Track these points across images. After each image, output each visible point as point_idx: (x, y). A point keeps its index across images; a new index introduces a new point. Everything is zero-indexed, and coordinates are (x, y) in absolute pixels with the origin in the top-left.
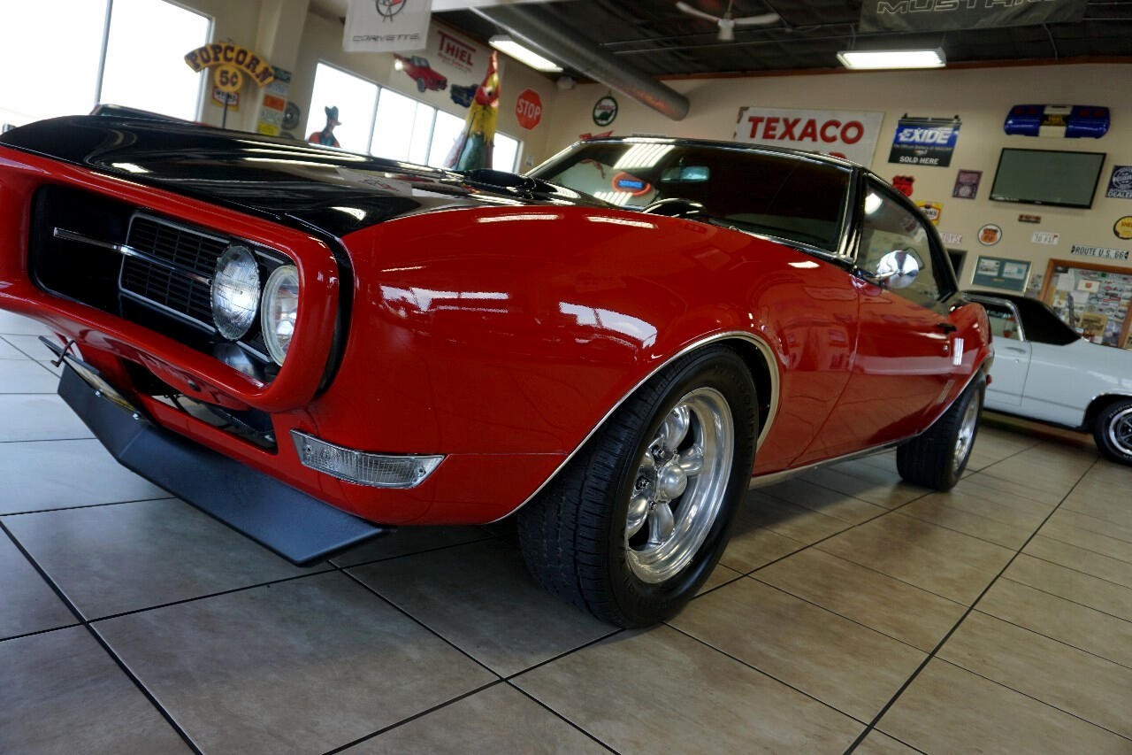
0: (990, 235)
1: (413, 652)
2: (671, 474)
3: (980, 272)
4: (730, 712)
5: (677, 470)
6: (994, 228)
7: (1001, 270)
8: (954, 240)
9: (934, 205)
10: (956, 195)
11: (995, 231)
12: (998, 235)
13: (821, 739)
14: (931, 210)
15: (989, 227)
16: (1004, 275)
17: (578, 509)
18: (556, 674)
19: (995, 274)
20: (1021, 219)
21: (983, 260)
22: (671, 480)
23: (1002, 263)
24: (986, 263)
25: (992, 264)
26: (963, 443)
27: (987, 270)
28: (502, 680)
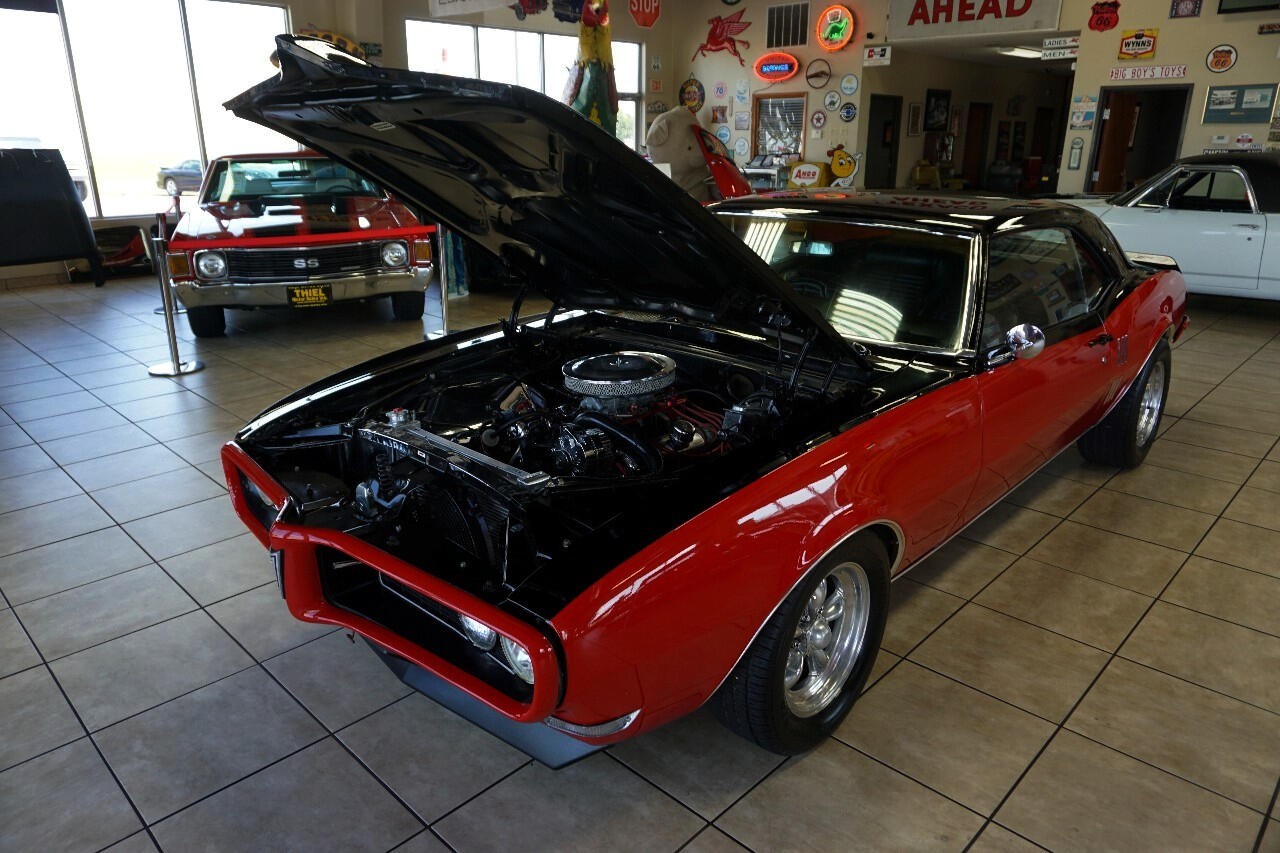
0: (1222, 58)
1: (643, 810)
2: (819, 631)
3: (1212, 107)
4: (879, 824)
5: (821, 628)
6: (1227, 48)
7: (1239, 100)
8: (1176, 72)
9: (1146, 33)
10: (1175, 14)
11: (1230, 52)
12: (1233, 56)
13: (945, 838)
14: (1144, 39)
15: (1220, 49)
16: (1244, 106)
17: (746, 698)
18: (746, 811)
19: (1232, 106)
20: (1262, 31)
21: (1215, 92)
22: (818, 636)
23: (1240, 91)
24: (1219, 94)
25: (1228, 94)
26: (1150, 415)
27: (1221, 103)
28: (710, 824)
